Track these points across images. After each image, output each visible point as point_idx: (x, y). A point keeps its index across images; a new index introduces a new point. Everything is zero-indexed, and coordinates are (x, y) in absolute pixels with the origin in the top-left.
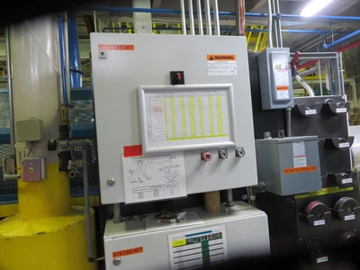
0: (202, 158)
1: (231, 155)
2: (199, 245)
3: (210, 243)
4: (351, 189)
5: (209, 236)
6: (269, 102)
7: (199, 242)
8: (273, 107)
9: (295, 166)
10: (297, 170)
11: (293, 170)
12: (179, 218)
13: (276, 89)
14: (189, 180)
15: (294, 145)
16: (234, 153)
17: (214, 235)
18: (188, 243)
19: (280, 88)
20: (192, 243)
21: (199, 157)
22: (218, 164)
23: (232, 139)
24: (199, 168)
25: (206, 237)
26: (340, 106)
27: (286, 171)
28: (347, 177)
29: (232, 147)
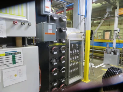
0: (14, 23)
1: (26, 24)
2: (11, 56)
3: (16, 55)
4: (65, 44)
5: (16, 53)
6: (43, 11)
7: (11, 55)
8: (44, 13)
9: (49, 32)
10: (49, 33)
11: (48, 33)
12: (3, 47)
13: (45, 7)
14: (7, 31)
15: (49, 25)
16: (27, 24)
17: (17, 53)
18: (6, 55)
19: (46, 7)
20: (8, 55)
21: (13, 22)
22: (20, 27)
23: (27, 18)
24: (12, 27)
25: (14, 53)
26: (64, 19)
27: (46, 33)
28: (64, 40)
29: (27, 22)
